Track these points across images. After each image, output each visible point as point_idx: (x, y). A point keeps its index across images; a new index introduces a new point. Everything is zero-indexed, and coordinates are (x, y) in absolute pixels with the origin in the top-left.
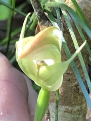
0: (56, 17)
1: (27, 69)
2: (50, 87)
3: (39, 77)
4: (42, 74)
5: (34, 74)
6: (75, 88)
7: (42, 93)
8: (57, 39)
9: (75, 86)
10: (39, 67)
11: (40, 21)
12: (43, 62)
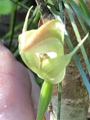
0: (59, 11)
1: (30, 62)
2: (53, 79)
3: (41, 69)
4: (45, 67)
5: (37, 67)
6: (78, 81)
7: (45, 86)
8: (59, 32)
9: (77, 79)
10: (42, 60)
11: (43, 14)
12: (45, 55)
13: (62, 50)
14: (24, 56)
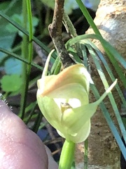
0: (82, 59)
2: (75, 135)
3: (63, 123)
4: (67, 118)
6: (106, 143)
8: (83, 78)
9: (106, 141)
10: (63, 110)
11: (64, 64)
13: (87, 98)
14: (43, 106)
